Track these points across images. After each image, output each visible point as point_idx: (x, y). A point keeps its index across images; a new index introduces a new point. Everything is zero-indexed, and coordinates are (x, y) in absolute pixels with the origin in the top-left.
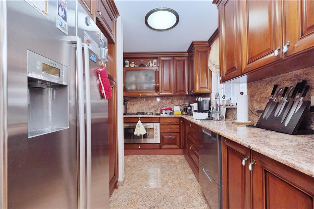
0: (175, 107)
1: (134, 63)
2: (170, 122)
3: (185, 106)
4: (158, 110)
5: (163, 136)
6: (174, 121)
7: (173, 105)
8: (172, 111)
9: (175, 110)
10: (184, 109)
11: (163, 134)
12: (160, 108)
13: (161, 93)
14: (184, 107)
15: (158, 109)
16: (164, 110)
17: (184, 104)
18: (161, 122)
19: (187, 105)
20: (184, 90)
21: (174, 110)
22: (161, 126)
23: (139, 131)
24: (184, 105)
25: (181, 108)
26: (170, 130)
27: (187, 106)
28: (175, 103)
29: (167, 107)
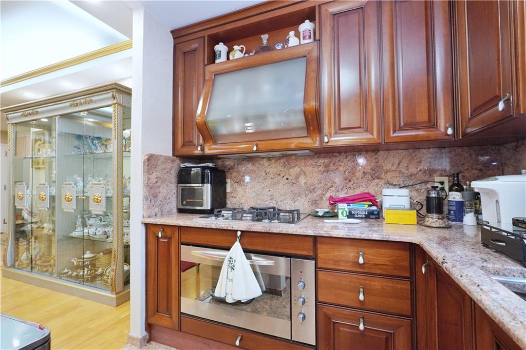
0: (386, 191)
1: (241, 51)
2: (361, 261)
3: (434, 188)
4: (324, 199)
5: (328, 318)
6: (382, 257)
7: (382, 182)
8: (374, 208)
9: (387, 203)
10: (428, 199)
11: (329, 310)
12: (328, 195)
13: (326, 140)
14: (428, 192)
15: (321, 198)
16: (344, 200)
17: (426, 178)
18: (320, 255)
19: (442, 183)
20: (430, 121)
21: (385, 205)
22: (321, 274)
23: (230, 284)
24: (426, 182)
25: (415, 194)
26: (361, 297)
27: (443, 189)
28: (389, 175)
29: (358, 191)
